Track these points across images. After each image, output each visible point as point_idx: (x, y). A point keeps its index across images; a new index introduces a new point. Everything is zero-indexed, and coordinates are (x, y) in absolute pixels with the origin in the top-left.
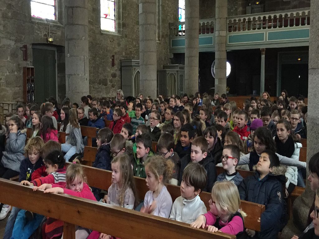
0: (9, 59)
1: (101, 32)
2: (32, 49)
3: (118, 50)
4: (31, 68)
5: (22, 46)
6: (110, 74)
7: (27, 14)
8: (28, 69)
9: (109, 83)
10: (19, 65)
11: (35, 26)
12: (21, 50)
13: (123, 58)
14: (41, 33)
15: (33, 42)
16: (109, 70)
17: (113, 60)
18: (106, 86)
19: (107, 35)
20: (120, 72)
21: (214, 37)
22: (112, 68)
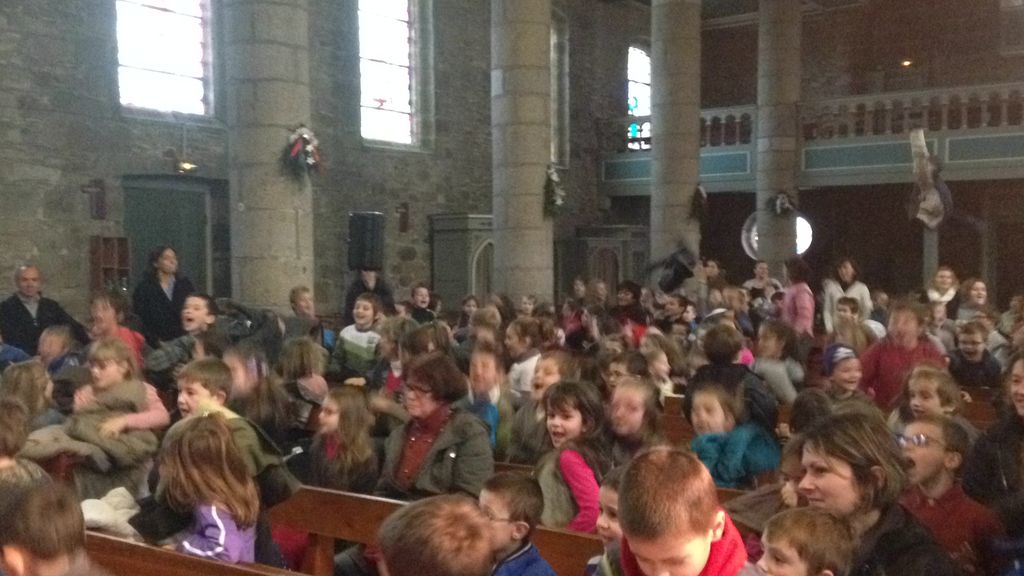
2: (121, 189)
4: (119, 239)
5: (85, 180)
10: (75, 230)
11: (135, 131)
12: (84, 192)
14: (156, 148)
15: (124, 173)
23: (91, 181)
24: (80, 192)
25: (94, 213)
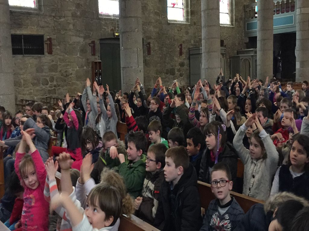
0: (78, 55)
1: (168, 22)
2: (99, 44)
3: (186, 38)
4: (99, 62)
5: (90, 42)
6: (178, 63)
7: (94, 12)
8: (96, 63)
9: (177, 73)
10: (88, 60)
11: (103, 23)
12: (90, 46)
13: (192, 47)
14: (108, 28)
15: (100, 38)
16: (176, 59)
17: (181, 49)
18: (174, 76)
19: (174, 24)
20: (188, 60)
21: (295, 15)
22: (179, 57)
23: (91, 42)
24: (88, 46)
25: (92, 53)
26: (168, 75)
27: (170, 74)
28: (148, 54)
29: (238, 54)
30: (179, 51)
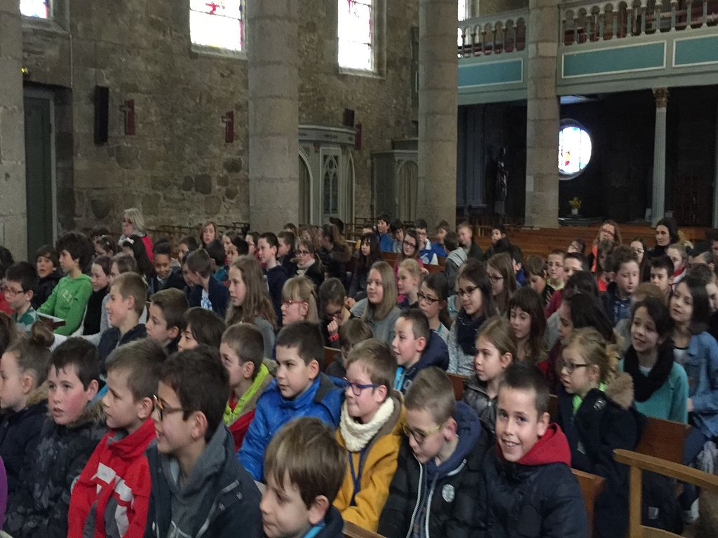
9: (217, 187)
18: (208, 196)
21: (527, 60)
22: (225, 145)
26: (189, 193)
27: (197, 190)
28: (126, 133)
29: (393, 148)
30: (225, 131)
